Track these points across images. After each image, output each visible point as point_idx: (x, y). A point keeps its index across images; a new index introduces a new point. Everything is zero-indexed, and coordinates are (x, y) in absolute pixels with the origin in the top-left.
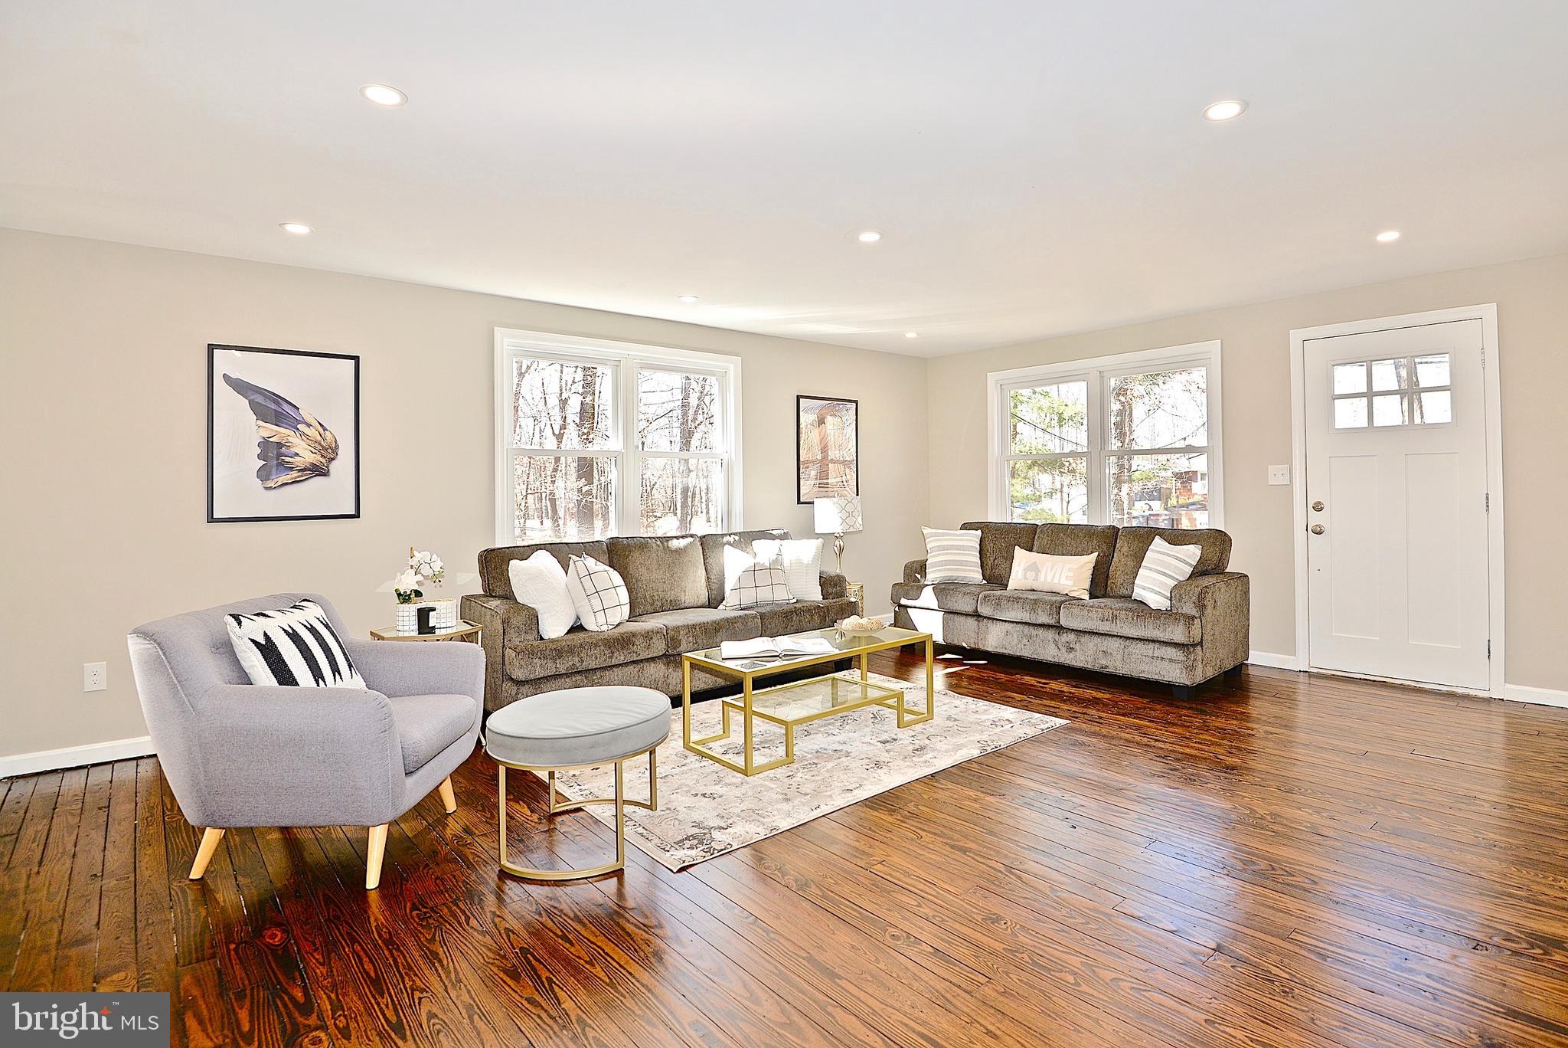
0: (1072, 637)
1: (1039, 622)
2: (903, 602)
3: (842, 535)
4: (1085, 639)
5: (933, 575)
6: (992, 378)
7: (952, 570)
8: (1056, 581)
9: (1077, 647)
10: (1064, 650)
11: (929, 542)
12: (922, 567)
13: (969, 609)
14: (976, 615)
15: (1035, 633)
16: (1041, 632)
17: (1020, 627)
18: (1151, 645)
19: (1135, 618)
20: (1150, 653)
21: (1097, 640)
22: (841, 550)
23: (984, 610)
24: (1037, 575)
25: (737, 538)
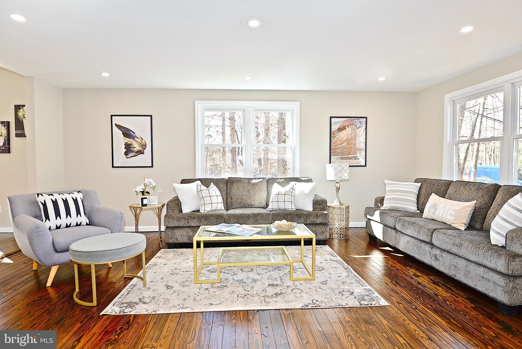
0: (438, 252)
1: (421, 239)
2: (368, 217)
3: (339, 181)
4: (445, 254)
5: (386, 205)
6: (447, 97)
7: (396, 203)
8: (444, 216)
9: (440, 259)
10: (433, 258)
11: (388, 187)
12: (381, 200)
13: (392, 225)
14: (395, 229)
15: (420, 245)
16: (423, 245)
17: (413, 240)
18: (482, 269)
19: (473, 248)
20: (482, 274)
21: (451, 257)
22: (338, 189)
23: (398, 227)
24: (435, 211)
25: (283, 180)
